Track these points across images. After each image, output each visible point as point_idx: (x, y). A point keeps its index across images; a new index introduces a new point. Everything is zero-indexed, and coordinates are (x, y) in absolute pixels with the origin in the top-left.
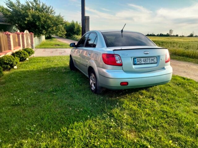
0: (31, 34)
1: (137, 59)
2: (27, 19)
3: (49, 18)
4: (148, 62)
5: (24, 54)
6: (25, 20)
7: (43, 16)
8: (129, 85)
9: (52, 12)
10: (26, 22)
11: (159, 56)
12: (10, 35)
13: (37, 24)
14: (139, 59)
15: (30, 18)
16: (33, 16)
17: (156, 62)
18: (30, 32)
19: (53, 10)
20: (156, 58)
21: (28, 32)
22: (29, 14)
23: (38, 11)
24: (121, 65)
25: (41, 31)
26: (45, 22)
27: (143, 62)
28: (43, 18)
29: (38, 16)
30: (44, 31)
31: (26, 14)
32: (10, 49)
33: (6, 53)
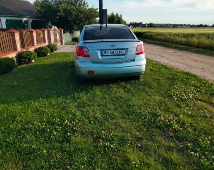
0: (61, 30)
1: (104, 51)
2: (58, 14)
3: (81, 12)
4: (116, 54)
5: (45, 50)
6: (57, 15)
7: (74, 10)
8: (95, 74)
9: (84, 4)
10: (58, 18)
11: (127, 48)
12: (32, 31)
13: (69, 19)
14: (106, 51)
15: (61, 13)
16: (65, 11)
17: (124, 54)
18: (59, 28)
19: (85, 3)
20: (124, 50)
21: (56, 28)
22: (61, 8)
23: (70, 5)
24: (88, 56)
25: (73, 26)
26: (77, 16)
27: (110, 54)
28: (75, 12)
29: (70, 10)
30: (75, 26)
31: (58, 9)
32: (33, 45)
33: (28, 49)
